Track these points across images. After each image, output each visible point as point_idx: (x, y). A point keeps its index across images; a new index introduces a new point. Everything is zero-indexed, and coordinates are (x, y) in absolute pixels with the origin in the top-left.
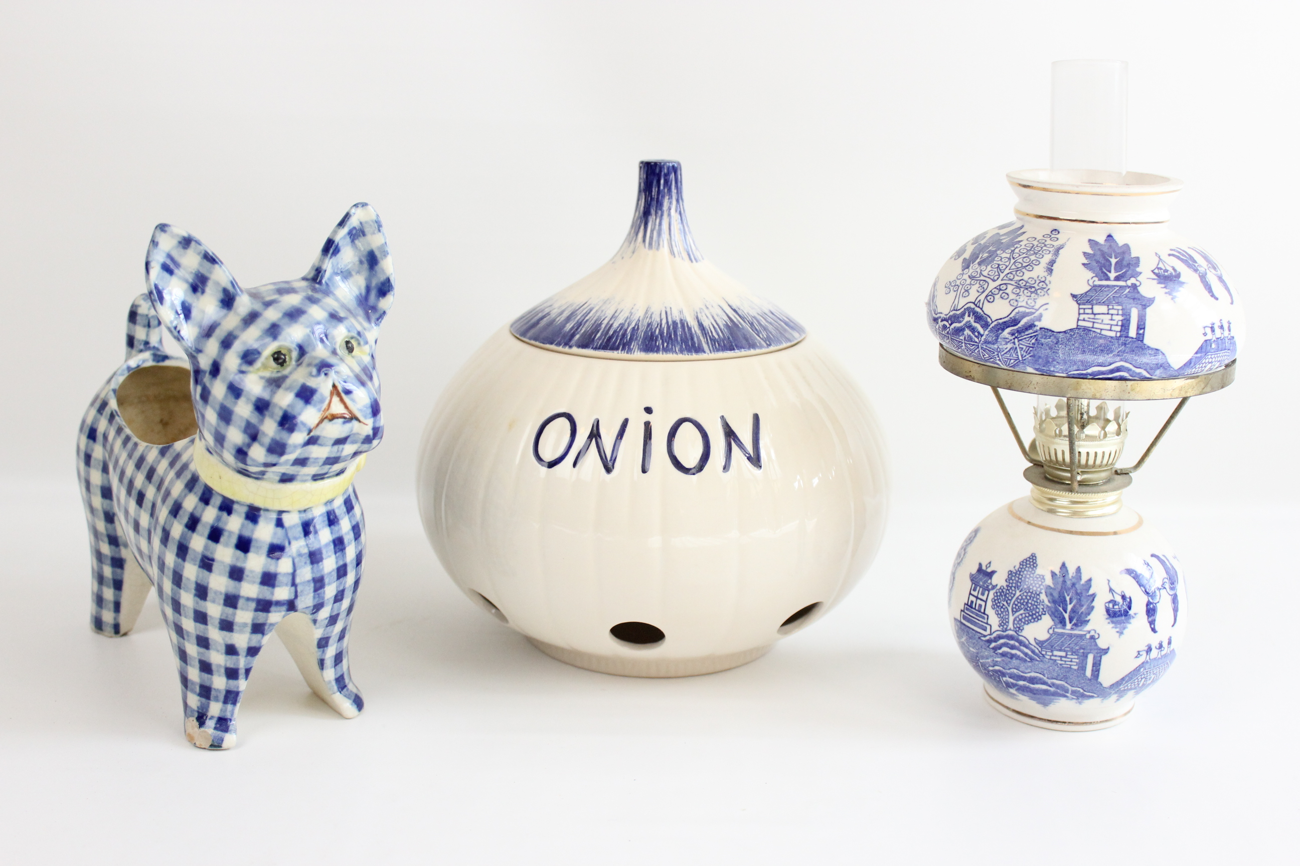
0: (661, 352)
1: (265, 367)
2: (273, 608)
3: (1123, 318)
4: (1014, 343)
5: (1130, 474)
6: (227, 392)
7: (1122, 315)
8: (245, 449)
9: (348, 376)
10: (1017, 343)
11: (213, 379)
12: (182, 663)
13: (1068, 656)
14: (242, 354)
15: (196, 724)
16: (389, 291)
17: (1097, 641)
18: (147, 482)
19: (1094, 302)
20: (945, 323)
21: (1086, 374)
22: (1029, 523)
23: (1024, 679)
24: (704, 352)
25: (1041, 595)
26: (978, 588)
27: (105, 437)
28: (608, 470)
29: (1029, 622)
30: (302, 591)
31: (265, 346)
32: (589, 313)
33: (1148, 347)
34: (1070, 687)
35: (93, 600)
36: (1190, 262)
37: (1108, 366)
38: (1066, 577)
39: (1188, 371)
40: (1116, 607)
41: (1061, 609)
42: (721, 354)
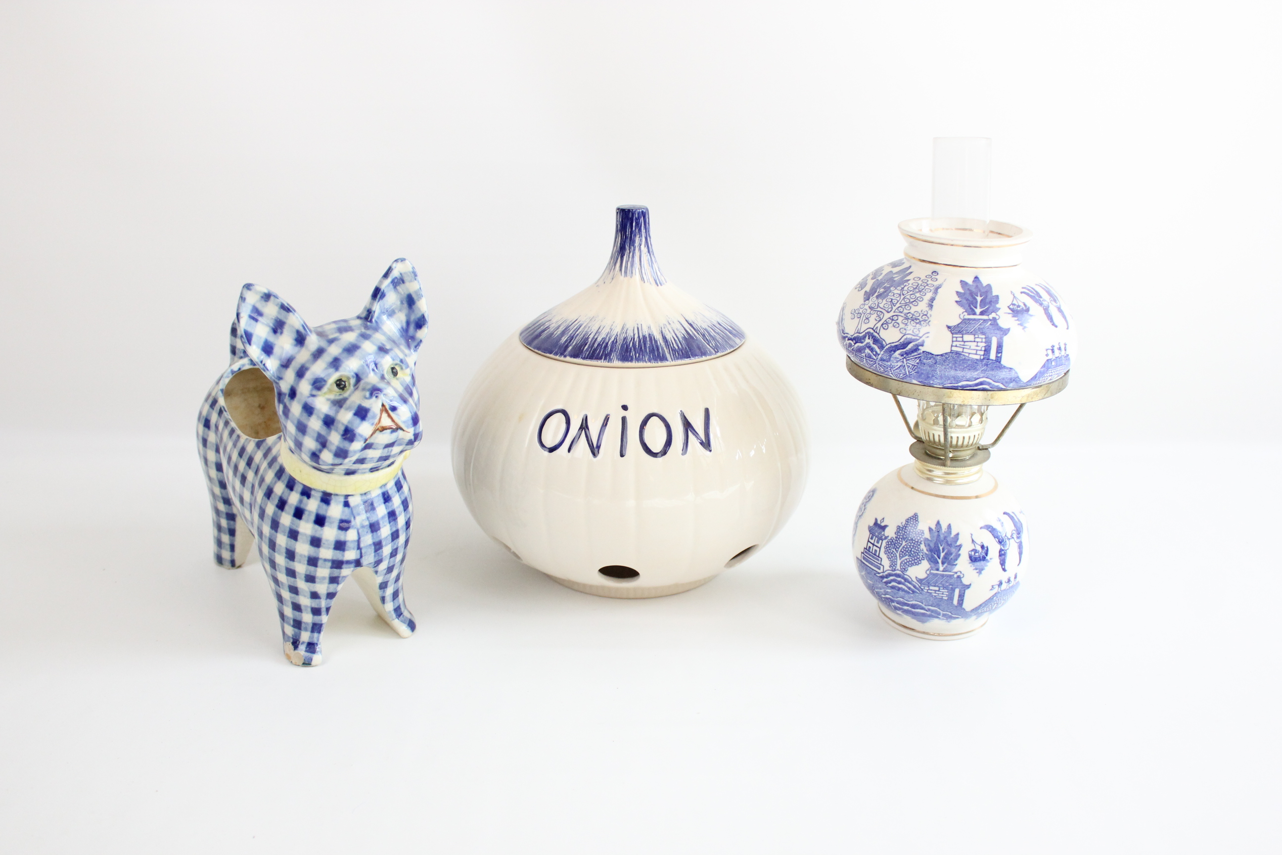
0: (634, 361)
1: (330, 391)
2: (344, 566)
3: (986, 345)
4: (903, 362)
5: (989, 449)
6: (302, 411)
7: (985, 342)
8: (317, 453)
9: (394, 397)
10: (905, 362)
11: (292, 401)
12: (279, 603)
13: (941, 590)
14: (312, 382)
15: (292, 647)
16: (424, 325)
17: (962, 579)
18: (247, 468)
19: (964, 332)
20: (850, 341)
21: (957, 387)
22: (912, 488)
23: (908, 605)
24: (667, 360)
25: (921, 545)
26: (874, 537)
27: (217, 427)
28: (594, 455)
29: (912, 565)
30: (365, 553)
31: (329, 375)
32: (579, 329)
33: (1004, 367)
34: (942, 612)
35: (215, 542)
36: (1036, 297)
37: (974, 381)
38: (940, 532)
39: (1034, 383)
40: (977, 554)
41: (936, 556)
42: (680, 362)
